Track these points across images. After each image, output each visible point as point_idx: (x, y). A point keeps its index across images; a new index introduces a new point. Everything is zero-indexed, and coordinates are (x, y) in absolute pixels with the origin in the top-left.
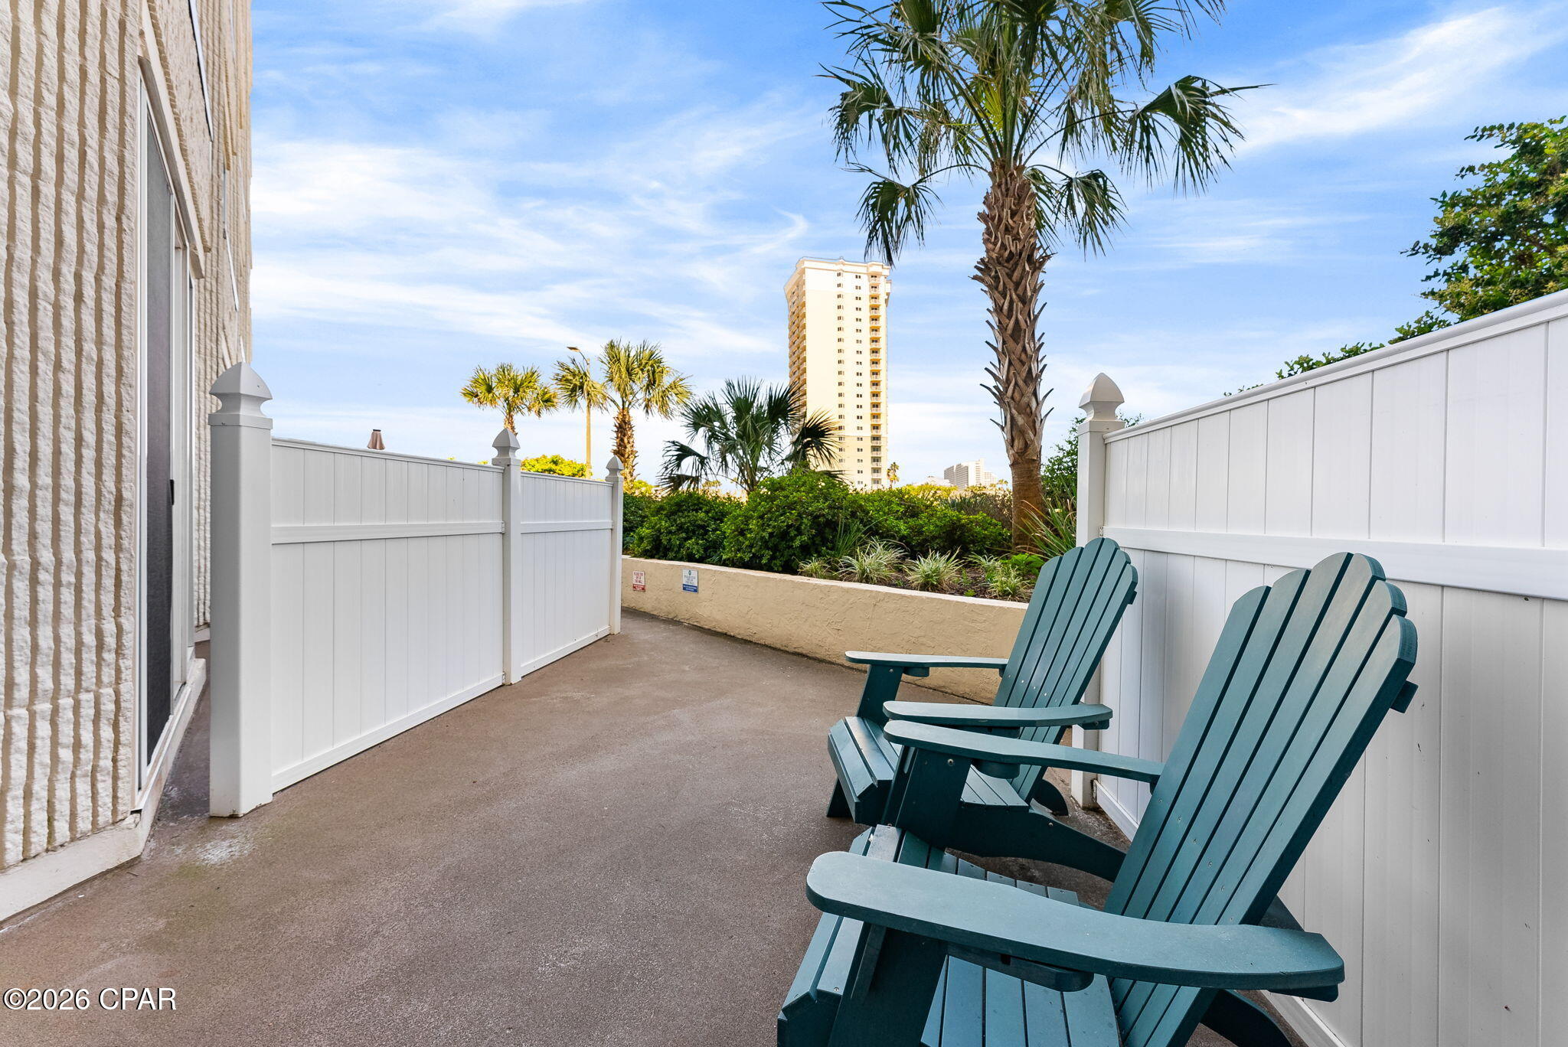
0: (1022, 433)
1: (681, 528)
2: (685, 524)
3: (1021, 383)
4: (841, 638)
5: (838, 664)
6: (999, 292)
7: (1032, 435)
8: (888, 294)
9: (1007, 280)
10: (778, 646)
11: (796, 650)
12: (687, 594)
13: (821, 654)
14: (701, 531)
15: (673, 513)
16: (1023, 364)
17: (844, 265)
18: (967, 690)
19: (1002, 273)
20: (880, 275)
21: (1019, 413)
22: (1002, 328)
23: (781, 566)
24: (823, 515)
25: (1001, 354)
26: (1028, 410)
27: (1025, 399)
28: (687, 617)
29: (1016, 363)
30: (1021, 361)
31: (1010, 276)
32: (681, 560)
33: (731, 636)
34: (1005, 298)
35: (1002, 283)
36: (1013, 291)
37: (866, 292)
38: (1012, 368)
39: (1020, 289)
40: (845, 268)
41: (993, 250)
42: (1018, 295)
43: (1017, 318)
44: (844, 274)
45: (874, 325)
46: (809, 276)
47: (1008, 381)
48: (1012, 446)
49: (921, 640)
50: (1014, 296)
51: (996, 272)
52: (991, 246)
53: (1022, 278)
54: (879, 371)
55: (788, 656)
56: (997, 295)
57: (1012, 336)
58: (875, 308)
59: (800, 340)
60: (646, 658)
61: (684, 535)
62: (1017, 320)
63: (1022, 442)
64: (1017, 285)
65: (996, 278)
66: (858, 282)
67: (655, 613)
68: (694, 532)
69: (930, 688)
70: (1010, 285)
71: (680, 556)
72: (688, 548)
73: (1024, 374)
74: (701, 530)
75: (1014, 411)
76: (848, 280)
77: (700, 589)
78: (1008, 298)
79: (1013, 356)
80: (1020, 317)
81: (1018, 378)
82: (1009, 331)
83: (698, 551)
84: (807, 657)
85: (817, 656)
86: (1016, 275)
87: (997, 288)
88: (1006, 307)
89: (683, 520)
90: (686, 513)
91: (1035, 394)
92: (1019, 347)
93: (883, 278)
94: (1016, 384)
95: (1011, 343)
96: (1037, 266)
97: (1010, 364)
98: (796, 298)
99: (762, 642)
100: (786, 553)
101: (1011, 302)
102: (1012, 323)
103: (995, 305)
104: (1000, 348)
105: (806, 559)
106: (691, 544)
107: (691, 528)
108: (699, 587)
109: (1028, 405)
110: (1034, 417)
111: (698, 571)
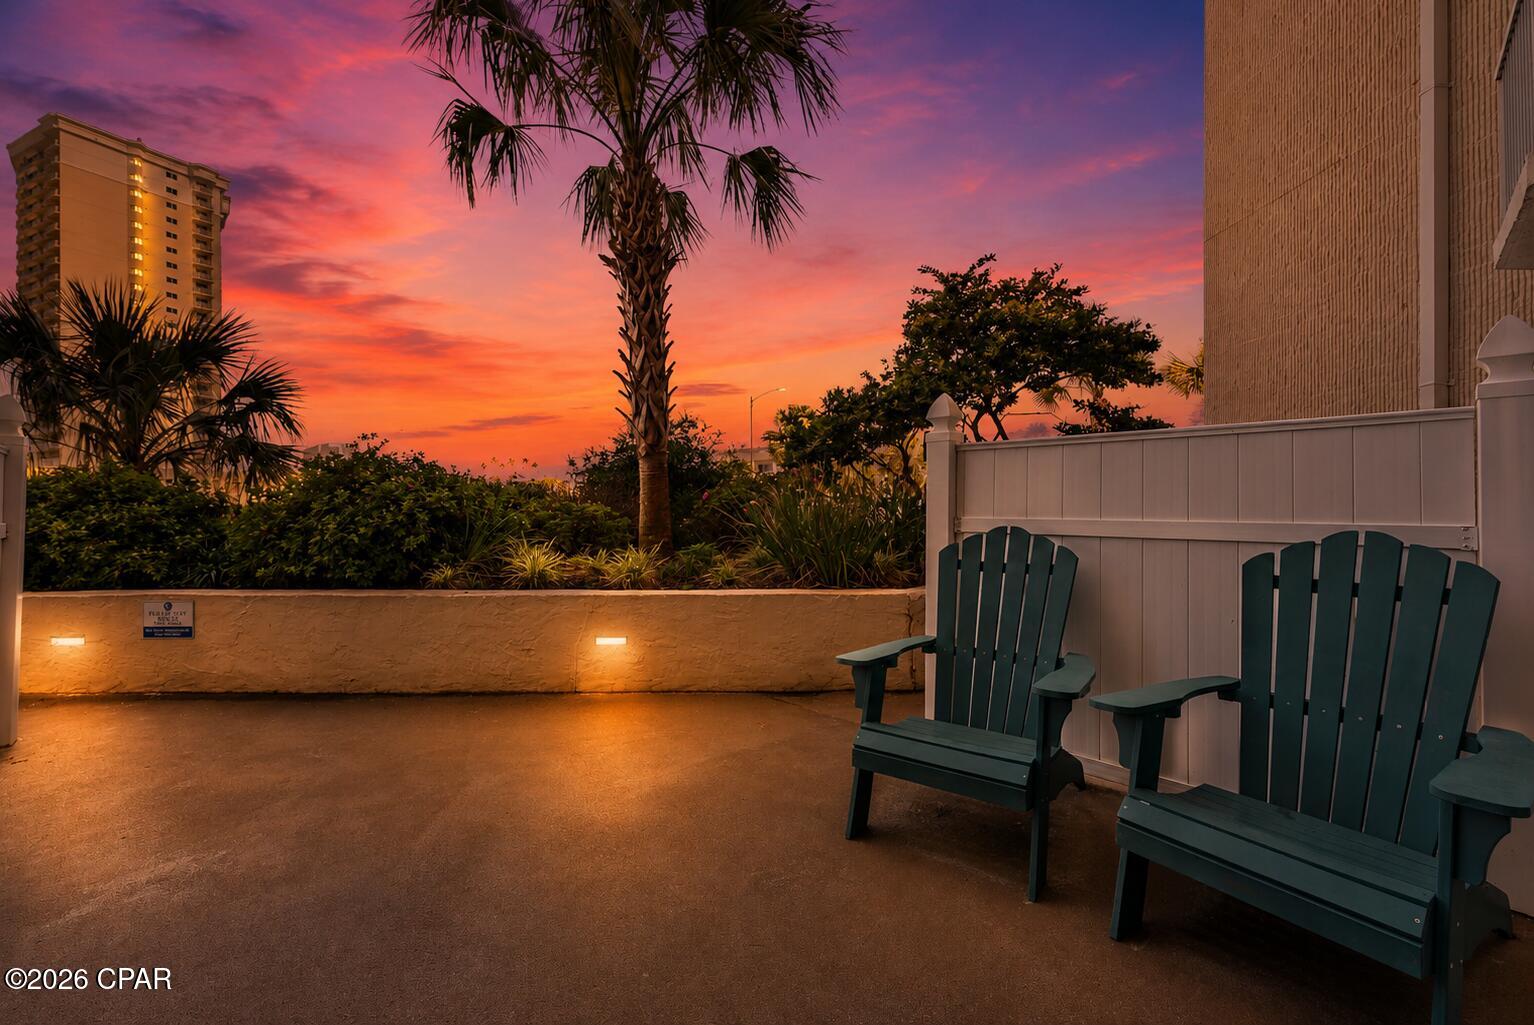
0: (655, 426)
1: (99, 531)
2: (111, 523)
3: (655, 376)
4: (533, 659)
5: (528, 693)
6: (635, 281)
9: (645, 273)
12: (159, 642)
13: (496, 686)
16: (657, 358)
19: (641, 263)
20: (213, 185)
21: (655, 406)
22: (637, 319)
24: (443, 508)
25: (635, 344)
26: (661, 404)
27: (658, 393)
28: (157, 681)
29: (651, 356)
30: (655, 354)
31: (648, 268)
34: (641, 289)
35: (639, 273)
36: (650, 284)
37: (185, 199)
38: (646, 360)
39: (655, 284)
40: (147, 156)
42: (653, 290)
43: (653, 312)
45: (205, 249)
46: (65, 141)
47: (642, 372)
48: (645, 438)
50: (651, 290)
51: (636, 260)
52: (627, 232)
53: (658, 273)
56: (632, 283)
57: (647, 328)
58: (204, 227)
59: (47, 236)
62: (652, 314)
63: (655, 435)
64: (653, 279)
65: (634, 266)
66: (172, 184)
68: (132, 537)
69: (671, 691)
70: (646, 278)
72: (126, 566)
73: (658, 368)
75: (650, 403)
77: (199, 630)
78: (645, 289)
79: (649, 349)
80: (655, 311)
81: (654, 372)
82: (645, 323)
84: (468, 693)
85: (488, 689)
86: (654, 269)
87: (633, 276)
88: (642, 299)
91: (666, 389)
92: (655, 341)
94: (651, 376)
95: (646, 335)
96: (671, 264)
97: (646, 355)
98: (34, 169)
100: (380, 561)
101: (648, 295)
102: (648, 315)
103: (630, 293)
104: (634, 338)
105: (430, 566)
106: (133, 558)
107: (127, 531)
108: (190, 628)
109: (662, 399)
110: (665, 411)
111: (194, 601)
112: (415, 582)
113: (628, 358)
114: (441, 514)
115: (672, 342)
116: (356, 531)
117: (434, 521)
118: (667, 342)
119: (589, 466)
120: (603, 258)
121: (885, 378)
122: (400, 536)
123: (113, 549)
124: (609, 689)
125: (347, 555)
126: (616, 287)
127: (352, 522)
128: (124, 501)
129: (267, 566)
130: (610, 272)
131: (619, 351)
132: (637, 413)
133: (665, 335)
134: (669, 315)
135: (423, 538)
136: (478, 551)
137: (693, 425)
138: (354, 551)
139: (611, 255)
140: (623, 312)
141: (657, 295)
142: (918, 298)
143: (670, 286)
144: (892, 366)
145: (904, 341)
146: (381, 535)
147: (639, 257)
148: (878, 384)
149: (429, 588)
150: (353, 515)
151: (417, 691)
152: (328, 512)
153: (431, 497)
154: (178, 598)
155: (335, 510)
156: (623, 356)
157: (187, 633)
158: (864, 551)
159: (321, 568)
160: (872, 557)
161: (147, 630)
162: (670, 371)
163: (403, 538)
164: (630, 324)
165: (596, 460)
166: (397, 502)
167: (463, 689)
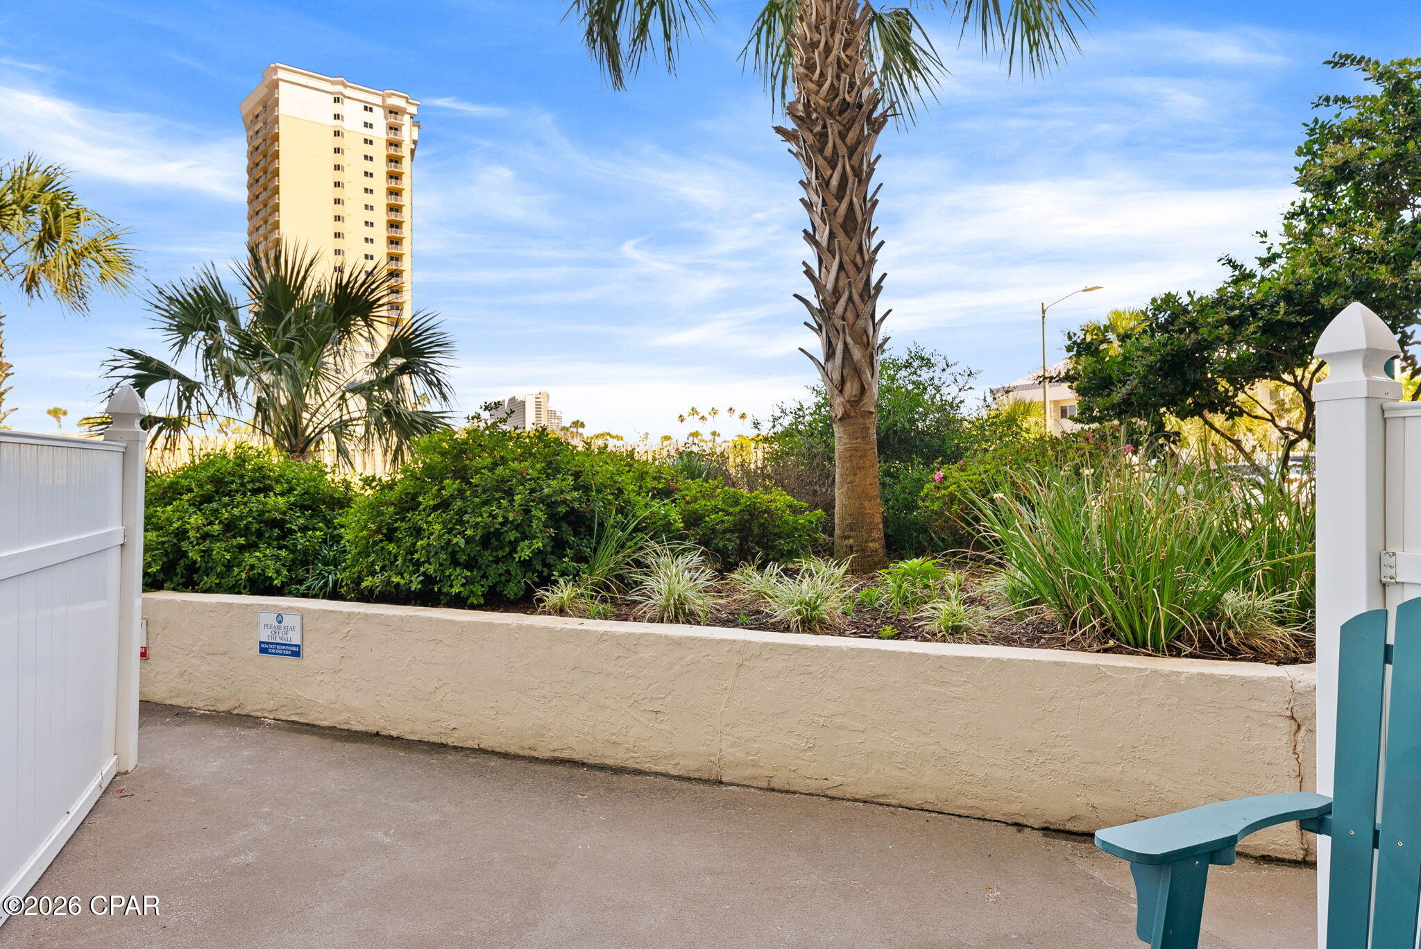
0: (857, 372)
1: (230, 527)
2: (241, 518)
3: (856, 298)
4: (663, 726)
5: (657, 774)
6: (825, 158)
7: (869, 376)
8: (415, 142)
9: (838, 141)
10: (513, 749)
11: (557, 754)
12: (272, 661)
13: (615, 757)
14: (276, 532)
15: (208, 499)
16: (859, 270)
17: (346, 86)
18: (930, 797)
19: (833, 130)
20: (404, 112)
21: (856, 343)
22: (828, 214)
23: (483, 595)
24: (564, 502)
25: (825, 253)
26: (865, 338)
27: (861, 323)
28: (271, 705)
29: (850, 268)
30: (856, 265)
31: (843, 136)
32: (234, 589)
33: (391, 738)
34: (833, 168)
35: (830, 145)
36: (846, 159)
37: (380, 133)
38: (843, 274)
39: (855, 157)
40: (348, 92)
41: (817, 93)
42: (852, 167)
43: (851, 201)
44: (346, 100)
45: (393, 185)
46: (284, 92)
47: (836, 292)
48: (841, 391)
49: (838, 720)
50: (848, 168)
51: (825, 127)
52: (812, 86)
53: (858, 143)
54: (401, 255)
55: (539, 768)
56: (821, 162)
57: (844, 226)
58: (394, 160)
59: (269, 193)
60: (264, 828)
61: (242, 541)
62: (851, 204)
63: (856, 386)
64: (852, 151)
65: (823, 136)
66: (368, 117)
67: (179, 702)
68: (260, 534)
69: (856, 800)
70: (843, 151)
71: (230, 581)
72: (252, 567)
73: (861, 285)
74: (277, 529)
75: (849, 339)
76: (353, 114)
77: (306, 651)
78: (839, 168)
79: (846, 258)
80: (855, 199)
81: (854, 291)
82: (840, 219)
83: (278, 572)
84: (583, 764)
85: (607, 761)
86: (851, 137)
87: (821, 151)
88: (834, 182)
89: (236, 512)
90: (238, 497)
91: (873, 316)
92: (854, 245)
93: (407, 118)
94: (850, 299)
95: (841, 237)
96: (877, 126)
97: (841, 267)
98: (260, 125)
99: (473, 744)
100: (492, 572)
101: (844, 177)
102: (844, 207)
103: (817, 178)
104: (824, 243)
105: (547, 582)
106: (258, 559)
107: (255, 526)
108: (299, 646)
109: (866, 332)
110: (871, 349)
111: (303, 614)
112: (526, 603)
113: (817, 274)
114: (562, 509)
115: (882, 243)
116: (462, 533)
117: (554, 519)
118: (875, 242)
119: (779, 429)
120: (779, 130)
121: (1265, 262)
122: (513, 539)
123: (242, 548)
124: (764, 784)
125: (455, 562)
126: (799, 170)
127: (461, 522)
128: (255, 492)
129: (373, 574)
130: (789, 150)
131: (804, 263)
132: (830, 355)
133: (870, 235)
134: (877, 201)
135: (538, 544)
136: (606, 561)
137: (927, 363)
138: (463, 558)
139: (790, 125)
140: (808, 205)
141: (857, 172)
142: (1327, 115)
143: (879, 157)
144: (1278, 239)
145: (1299, 196)
146: (489, 539)
147: (829, 121)
148: (1252, 275)
149: (543, 613)
150: (462, 512)
151: (522, 753)
152: (435, 508)
153: (550, 487)
154: (290, 610)
155: (444, 505)
156: (809, 272)
157: (296, 652)
158: (1203, 585)
159: (429, 580)
160: (1218, 599)
161: (263, 646)
162: (878, 288)
163: (517, 541)
164: (818, 221)
165: (787, 421)
166: (510, 493)
167: (576, 757)
